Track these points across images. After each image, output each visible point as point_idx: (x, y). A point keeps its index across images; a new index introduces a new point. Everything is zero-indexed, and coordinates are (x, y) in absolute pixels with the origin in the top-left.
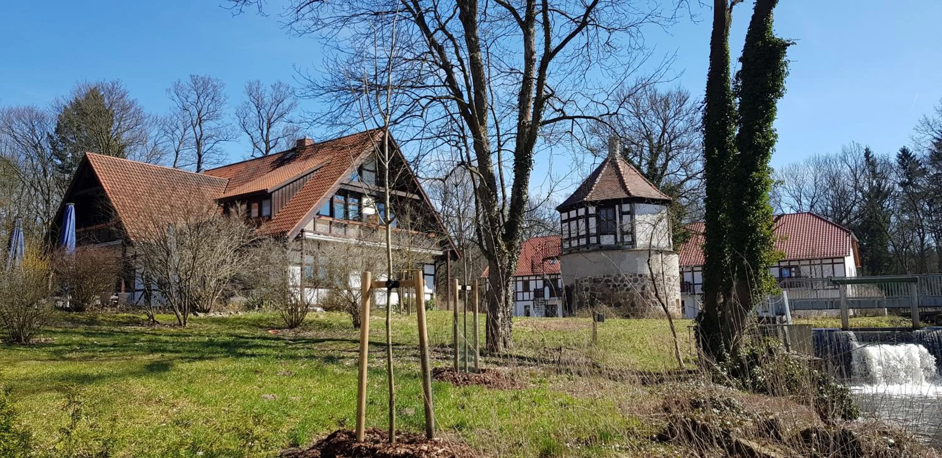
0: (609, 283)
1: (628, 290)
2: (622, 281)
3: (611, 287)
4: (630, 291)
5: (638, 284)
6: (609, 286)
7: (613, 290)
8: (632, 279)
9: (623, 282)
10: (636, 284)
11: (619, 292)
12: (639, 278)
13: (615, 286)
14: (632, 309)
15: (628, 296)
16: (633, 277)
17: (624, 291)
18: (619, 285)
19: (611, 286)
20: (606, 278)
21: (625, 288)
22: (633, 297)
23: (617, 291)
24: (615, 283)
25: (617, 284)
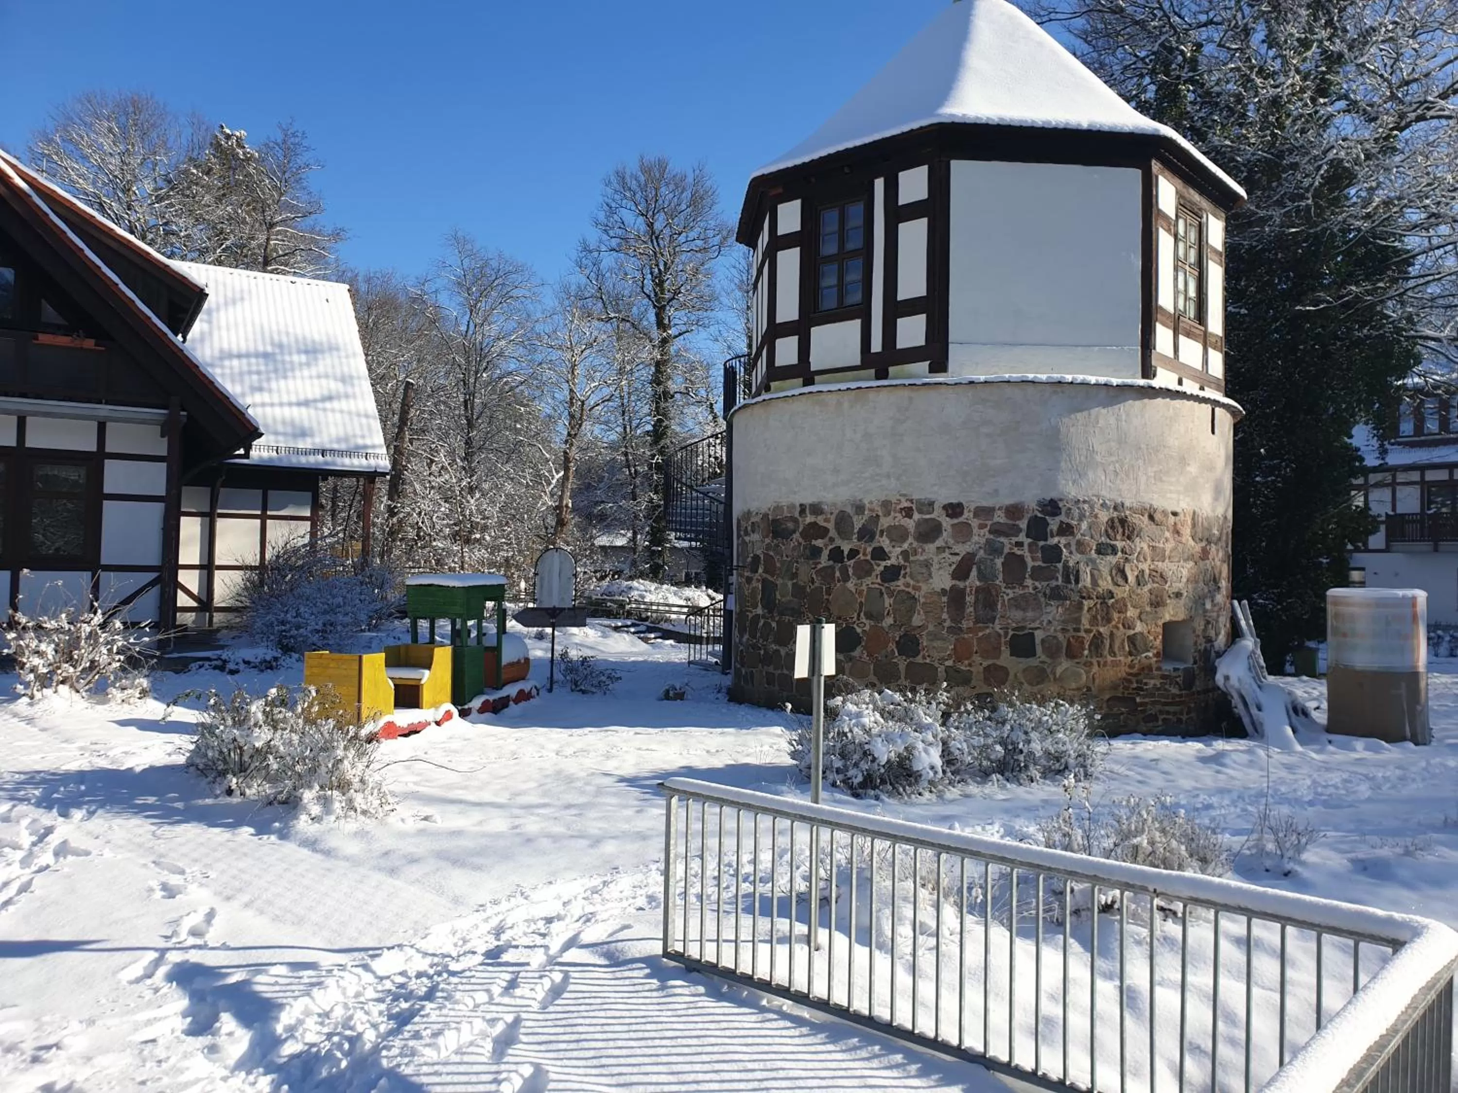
0: (819, 543)
1: (891, 574)
2: (866, 534)
3: (824, 561)
4: (900, 584)
5: (940, 550)
6: (816, 552)
7: (827, 574)
8: (910, 524)
9: (872, 538)
10: (931, 547)
11: (850, 585)
12: (947, 523)
13: (836, 555)
14: (902, 667)
15: (888, 601)
16: (916, 516)
17: (873, 581)
18: (853, 553)
19: (825, 553)
20: (809, 519)
21: (879, 567)
22: (911, 611)
23: (846, 578)
24: (838, 542)
25: (846, 548)
